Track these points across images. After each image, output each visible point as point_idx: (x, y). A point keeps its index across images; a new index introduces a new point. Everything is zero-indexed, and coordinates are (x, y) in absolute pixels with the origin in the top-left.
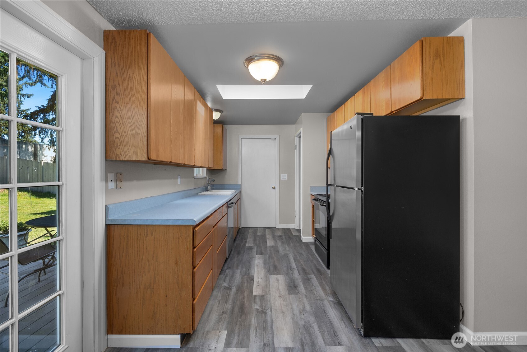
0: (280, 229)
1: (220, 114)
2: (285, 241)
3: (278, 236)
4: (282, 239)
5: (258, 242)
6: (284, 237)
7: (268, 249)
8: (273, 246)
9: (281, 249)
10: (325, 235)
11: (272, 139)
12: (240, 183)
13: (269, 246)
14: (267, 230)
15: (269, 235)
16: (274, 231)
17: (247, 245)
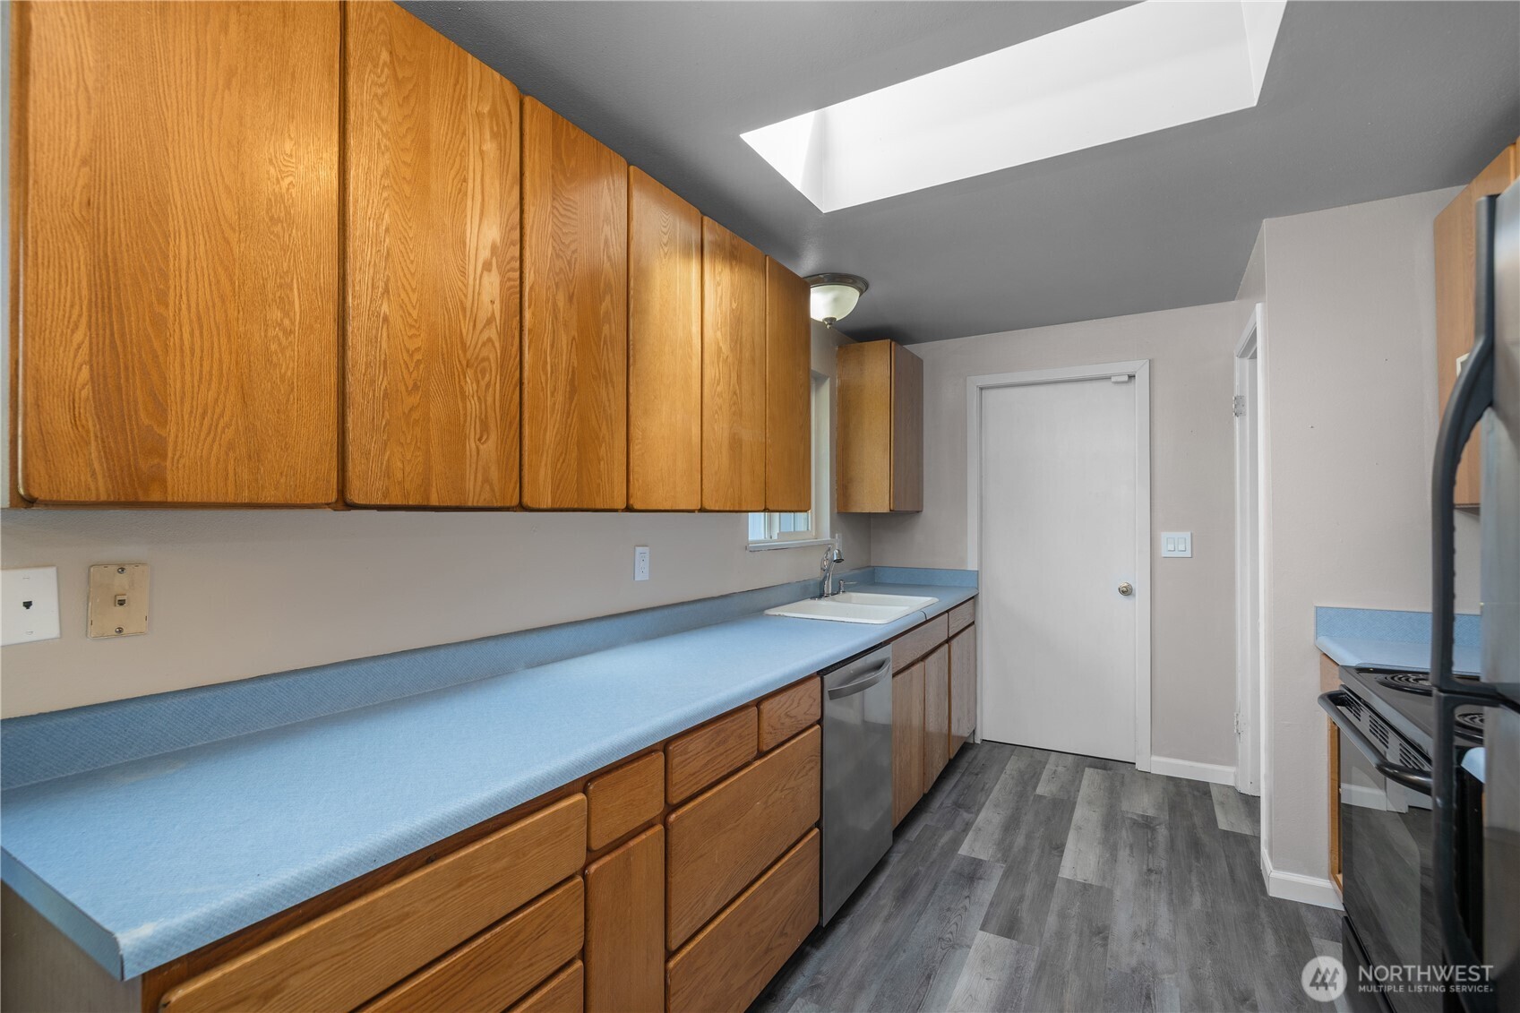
0: (1159, 776)
1: (858, 294)
2: (1164, 864)
3: (1135, 822)
4: (1151, 850)
5: (1020, 840)
6: (1162, 832)
7: (1055, 904)
8: (1086, 887)
9: (1123, 920)
10: (1424, 870)
11: (1113, 379)
12: (972, 565)
13: (1068, 881)
14: (1088, 771)
15: (1090, 803)
16: (1122, 783)
17: (964, 850)
